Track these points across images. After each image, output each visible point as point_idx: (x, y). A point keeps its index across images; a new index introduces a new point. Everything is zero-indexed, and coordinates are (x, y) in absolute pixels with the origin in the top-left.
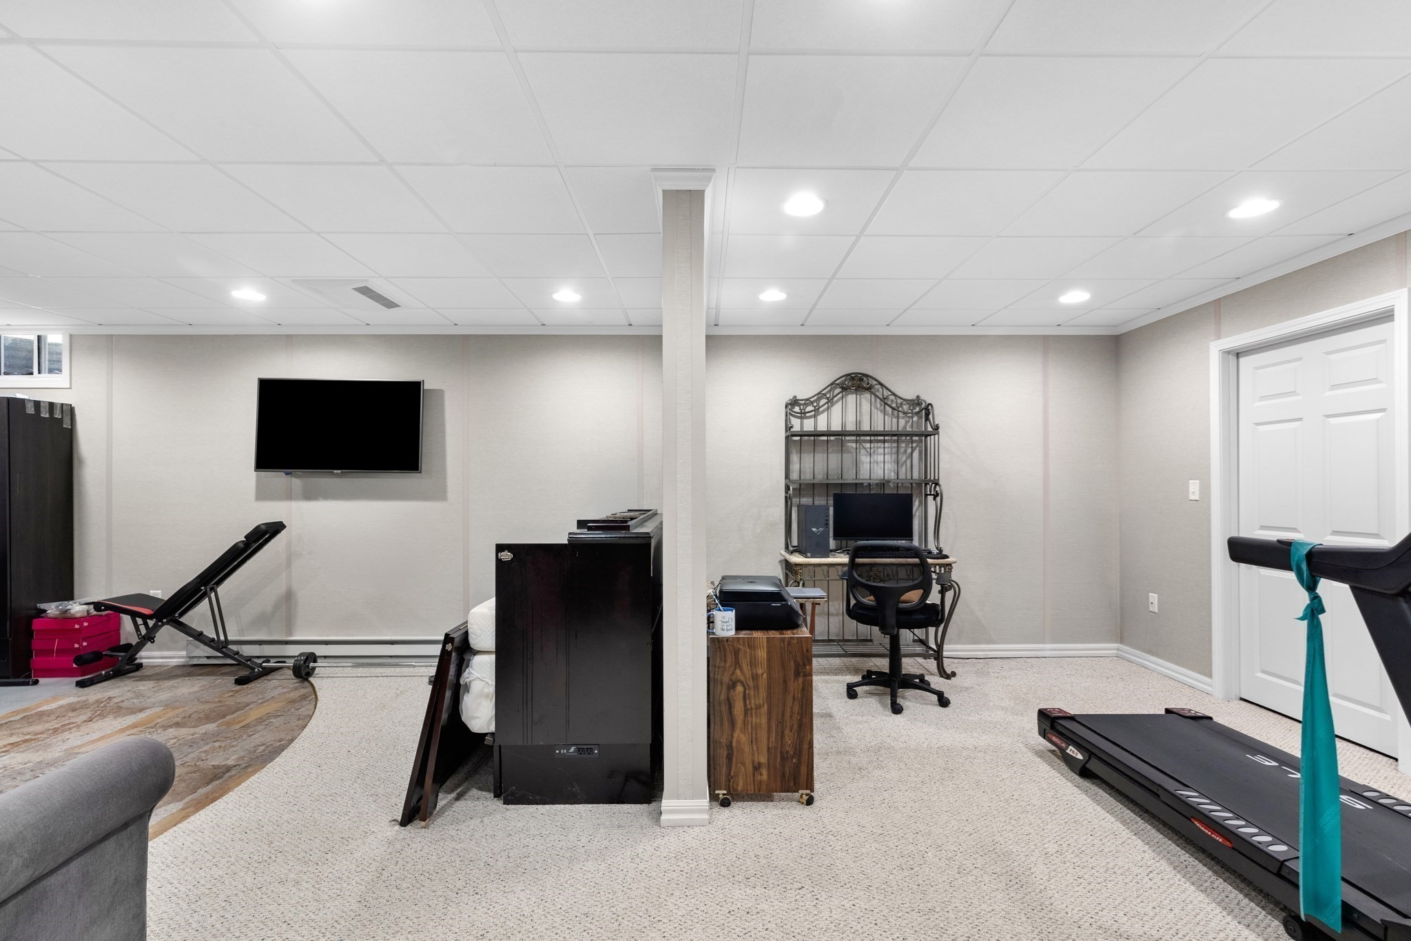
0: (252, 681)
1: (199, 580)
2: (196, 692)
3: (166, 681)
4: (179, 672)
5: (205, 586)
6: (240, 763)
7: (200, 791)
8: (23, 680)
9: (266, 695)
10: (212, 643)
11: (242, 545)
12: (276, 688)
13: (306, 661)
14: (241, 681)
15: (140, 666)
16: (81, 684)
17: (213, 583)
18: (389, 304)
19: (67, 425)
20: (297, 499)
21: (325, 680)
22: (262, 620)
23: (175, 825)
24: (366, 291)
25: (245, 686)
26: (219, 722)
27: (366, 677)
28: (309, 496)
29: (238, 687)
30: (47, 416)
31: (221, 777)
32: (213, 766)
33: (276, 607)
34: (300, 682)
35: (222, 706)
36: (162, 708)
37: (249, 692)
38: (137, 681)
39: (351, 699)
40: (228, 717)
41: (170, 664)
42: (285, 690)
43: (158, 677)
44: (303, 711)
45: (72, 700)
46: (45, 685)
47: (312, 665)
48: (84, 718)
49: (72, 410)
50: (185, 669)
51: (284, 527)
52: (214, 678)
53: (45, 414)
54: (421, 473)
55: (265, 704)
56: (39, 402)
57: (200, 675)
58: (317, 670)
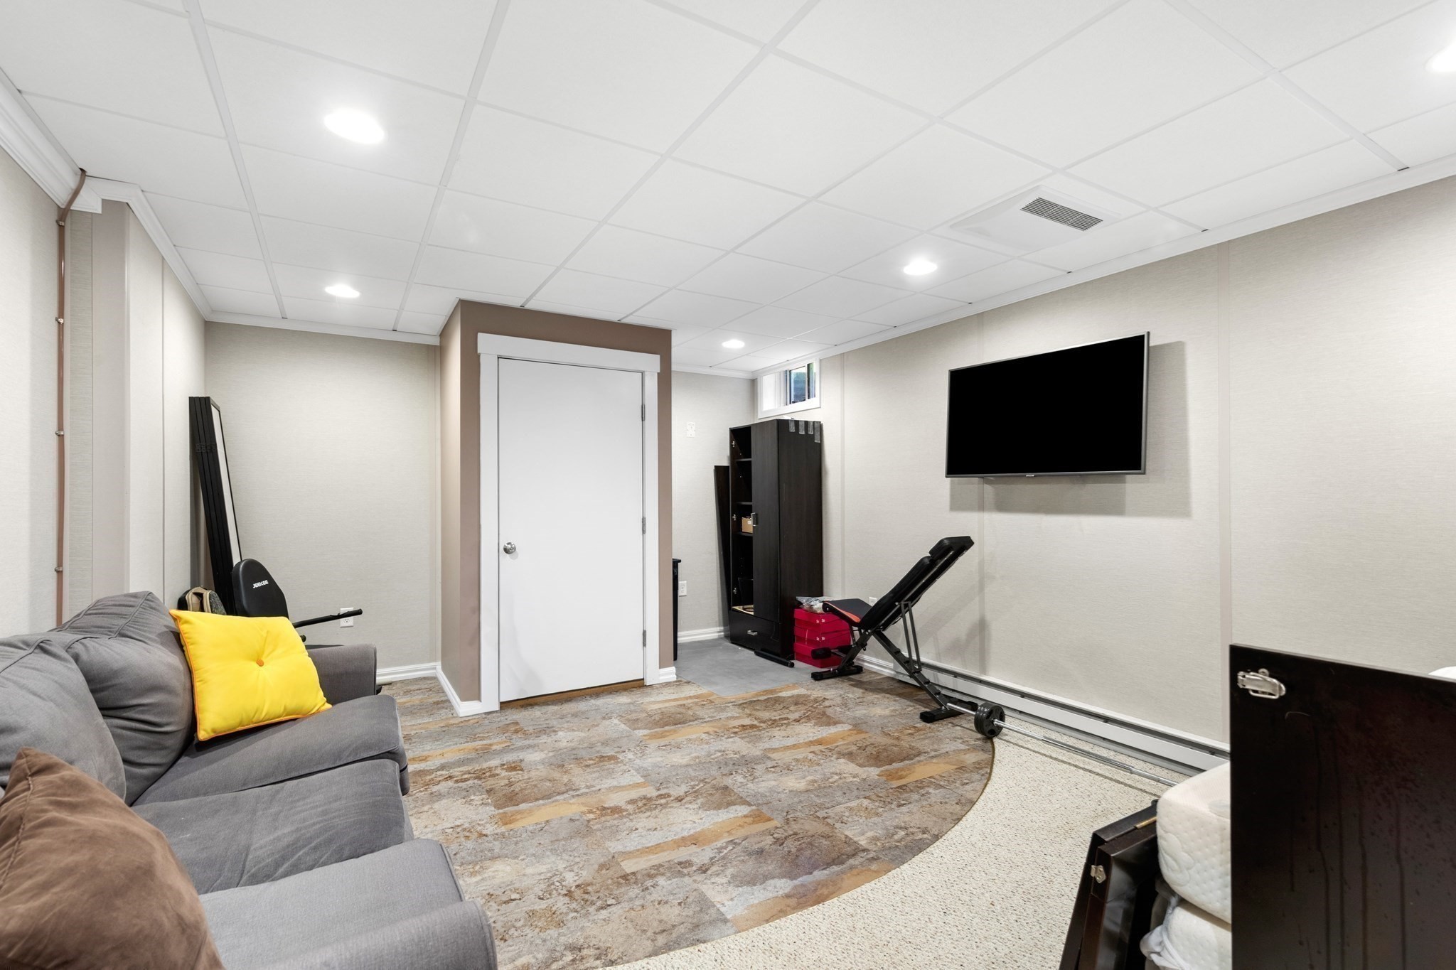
0: (937, 720)
1: (891, 595)
2: (885, 717)
3: (871, 694)
4: (885, 686)
5: (899, 602)
6: (870, 847)
7: (816, 873)
8: (785, 660)
9: (942, 746)
10: (906, 665)
11: (927, 561)
12: (955, 739)
13: (990, 713)
14: (927, 718)
15: (859, 670)
16: (817, 677)
17: (906, 598)
18: (1084, 222)
19: (817, 441)
20: (990, 510)
21: (1011, 747)
22: (956, 648)
23: (767, 921)
24: (1041, 208)
25: (928, 725)
26: (883, 768)
27: (1062, 761)
28: (1002, 506)
29: (921, 724)
30: (803, 433)
31: (842, 863)
32: (847, 837)
33: (970, 636)
34: (983, 739)
35: (896, 746)
36: (850, 727)
37: (929, 735)
38: (852, 685)
39: (1030, 796)
40: (895, 765)
41: (883, 673)
42: (963, 747)
43: (868, 687)
44: (968, 792)
45: (801, 691)
46: (799, 669)
47: (997, 722)
48: (796, 716)
49: (821, 426)
50: (891, 683)
51: (972, 543)
52: (908, 703)
53: (802, 432)
54: (1144, 473)
55: (934, 761)
56: (798, 421)
57: (899, 695)
58: (1004, 730)
